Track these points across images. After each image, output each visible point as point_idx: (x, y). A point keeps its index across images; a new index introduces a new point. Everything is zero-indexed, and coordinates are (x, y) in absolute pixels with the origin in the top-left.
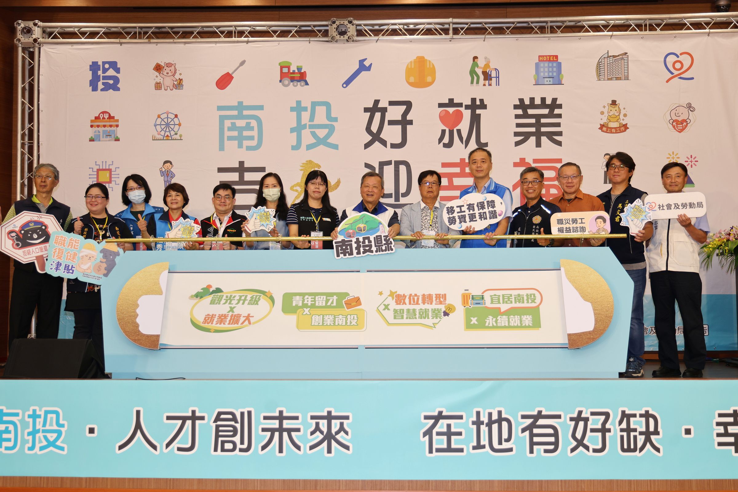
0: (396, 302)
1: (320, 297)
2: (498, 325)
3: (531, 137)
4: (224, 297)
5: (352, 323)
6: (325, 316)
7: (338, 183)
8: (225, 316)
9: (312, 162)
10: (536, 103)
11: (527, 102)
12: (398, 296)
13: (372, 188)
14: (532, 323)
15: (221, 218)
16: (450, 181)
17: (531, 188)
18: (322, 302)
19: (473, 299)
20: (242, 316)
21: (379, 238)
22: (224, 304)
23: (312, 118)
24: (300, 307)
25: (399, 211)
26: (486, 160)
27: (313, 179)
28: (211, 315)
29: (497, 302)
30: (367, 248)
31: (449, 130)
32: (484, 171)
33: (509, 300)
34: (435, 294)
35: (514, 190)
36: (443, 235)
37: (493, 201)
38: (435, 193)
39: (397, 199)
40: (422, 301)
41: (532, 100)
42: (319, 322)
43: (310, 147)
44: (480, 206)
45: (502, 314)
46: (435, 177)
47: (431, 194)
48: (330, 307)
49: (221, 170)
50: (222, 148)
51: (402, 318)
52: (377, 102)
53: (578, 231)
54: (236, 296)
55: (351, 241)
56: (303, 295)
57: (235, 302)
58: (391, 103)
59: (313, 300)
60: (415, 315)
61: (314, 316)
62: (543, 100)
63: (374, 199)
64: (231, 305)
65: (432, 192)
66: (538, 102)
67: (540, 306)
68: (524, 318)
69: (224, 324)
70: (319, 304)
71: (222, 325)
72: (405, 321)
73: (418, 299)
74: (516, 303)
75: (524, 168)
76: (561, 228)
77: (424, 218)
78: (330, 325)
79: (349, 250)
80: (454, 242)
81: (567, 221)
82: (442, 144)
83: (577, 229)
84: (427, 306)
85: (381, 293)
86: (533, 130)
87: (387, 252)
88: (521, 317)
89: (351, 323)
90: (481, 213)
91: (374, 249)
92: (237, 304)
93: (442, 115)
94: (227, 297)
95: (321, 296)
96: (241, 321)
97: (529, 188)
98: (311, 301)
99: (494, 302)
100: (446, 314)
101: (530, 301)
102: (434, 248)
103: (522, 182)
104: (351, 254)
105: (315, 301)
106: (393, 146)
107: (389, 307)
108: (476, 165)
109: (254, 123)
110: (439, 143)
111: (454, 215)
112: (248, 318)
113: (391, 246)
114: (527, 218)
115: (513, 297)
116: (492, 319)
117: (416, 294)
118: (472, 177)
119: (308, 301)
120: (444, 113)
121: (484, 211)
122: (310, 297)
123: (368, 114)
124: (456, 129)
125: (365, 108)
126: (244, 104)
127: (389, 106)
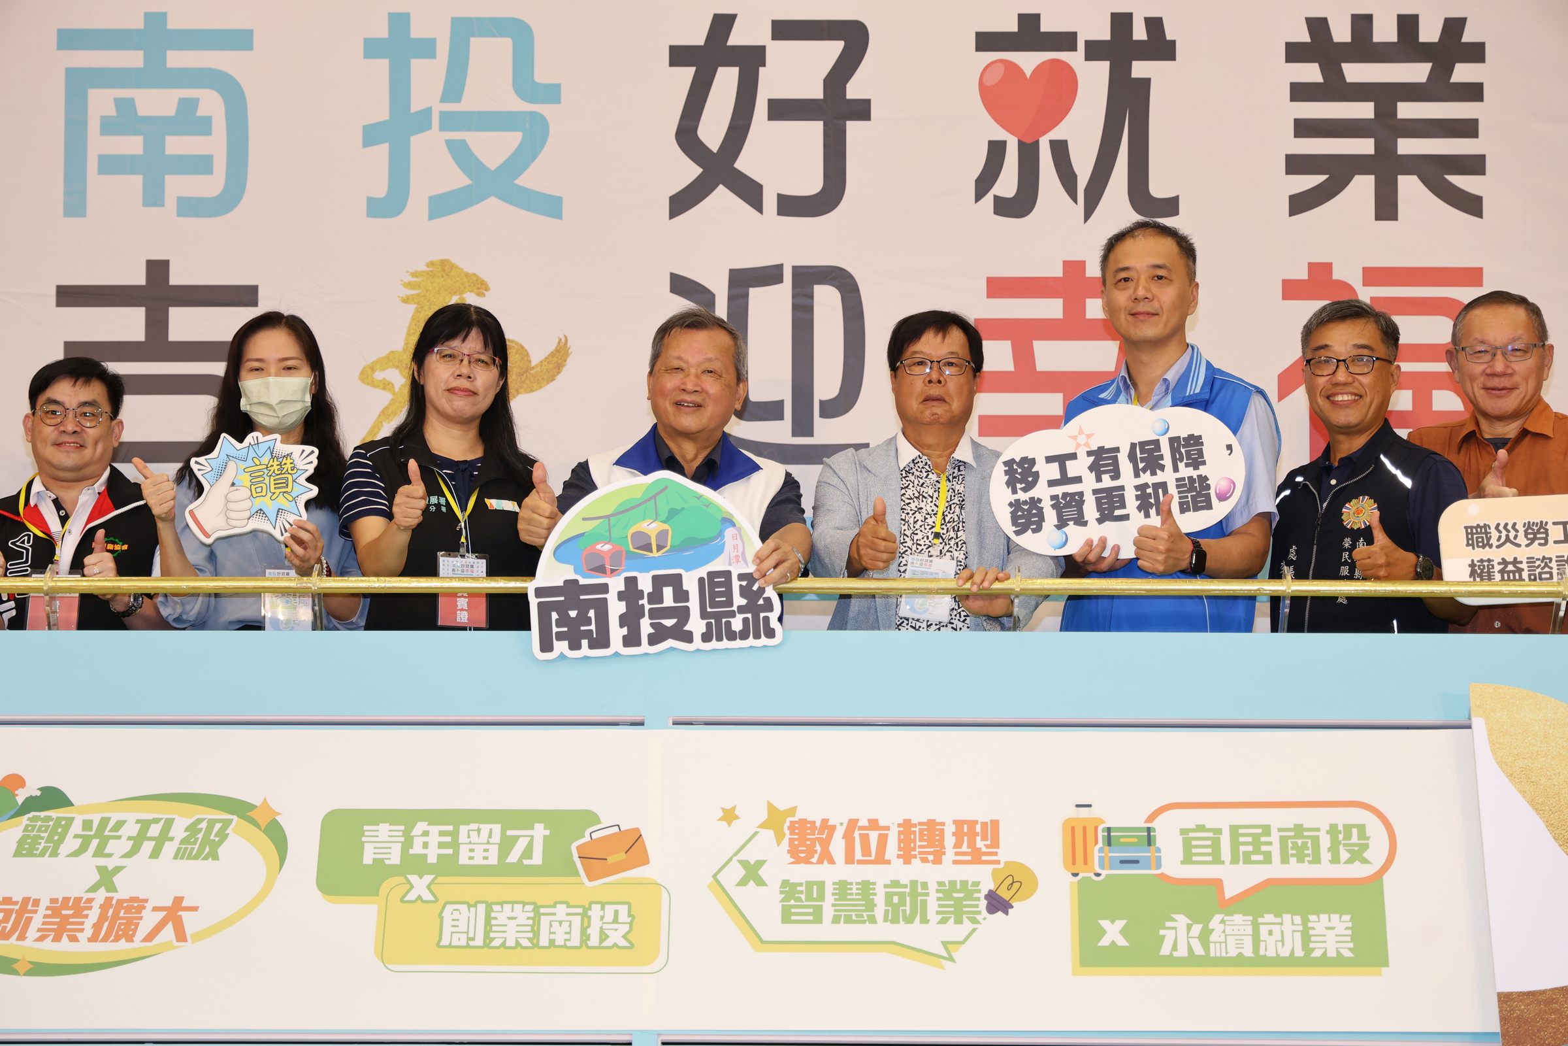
0: (793, 852)
1: (479, 830)
2: (1212, 954)
3: (1357, 178)
4: (77, 828)
5: (607, 937)
6: (496, 908)
7: (559, 356)
8: (79, 907)
9: (453, 267)
10: (1377, 38)
11: (1341, 33)
12: (802, 828)
13: (697, 377)
14: (1351, 945)
15: (66, 496)
16: (1023, 356)
17: (1346, 384)
18: (486, 850)
19: (1109, 844)
20: (149, 906)
21: (720, 584)
22: (76, 854)
23: (454, 88)
24: (394, 871)
25: (807, 475)
26: (1169, 270)
27: (451, 336)
28: (16, 903)
29: (1210, 858)
30: (669, 623)
31: (1021, 143)
32: (1164, 318)
33: (1257, 851)
34: (955, 822)
35: (1282, 396)
36: (991, 576)
37: (1195, 441)
38: (956, 406)
39: (803, 426)
40: (900, 849)
41: (1362, 23)
42: (471, 935)
43: (442, 206)
44: (1142, 460)
45: (1228, 905)
46: (956, 338)
47: (939, 409)
48: (518, 870)
49: (69, 296)
50: (75, 204)
51: (818, 919)
52: (722, 24)
53: (1551, 574)
54: (123, 822)
55: (604, 588)
56: (406, 818)
57: (117, 847)
58: (784, 30)
59: (448, 839)
60: (871, 906)
61: (449, 908)
62: (1408, 24)
63: (704, 421)
64: (102, 861)
65: (940, 400)
66: (1385, 32)
67: (1385, 877)
68: (1320, 923)
69: (74, 939)
70: (471, 858)
71: (65, 944)
72: (827, 930)
73: (883, 840)
74: (1285, 860)
75: (1319, 304)
76: (1482, 561)
77: (913, 506)
78: (518, 944)
79: (593, 627)
80: (1033, 603)
81: (1504, 533)
82: (988, 199)
83: (1546, 565)
84: (918, 870)
85: (729, 816)
86: (1365, 146)
87: (751, 641)
88: (1305, 921)
89: (603, 936)
90: (1146, 485)
91: (696, 625)
92: (128, 855)
93: (992, 80)
94: (87, 825)
95: (482, 826)
96: (144, 928)
97: (1337, 384)
98: (441, 845)
99: (1195, 858)
100: (997, 904)
101: (1344, 855)
102: (947, 632)
103: (1308, 362)
104: (601, 641)
105: (455, 845)
106: (790, 206)
107: (762, 872)
108: (1130, 292)
109: (211, 103)
110: (979, 196)
111: (1034, 493)
112: (174, 913)
113: (767, 619)
114: (1325, 505)
115: (1275, 837)
116: (1189, 927)
117: (876, 821)
118: (1114, 339)
119: (425, 845)
120: (998, 73)
121: (1160, 477)
122: (435, 830)
123: (688, 73)
124: (1050, 141)
125: (673, 49)
126: (172, 24)
127: (773, 39)
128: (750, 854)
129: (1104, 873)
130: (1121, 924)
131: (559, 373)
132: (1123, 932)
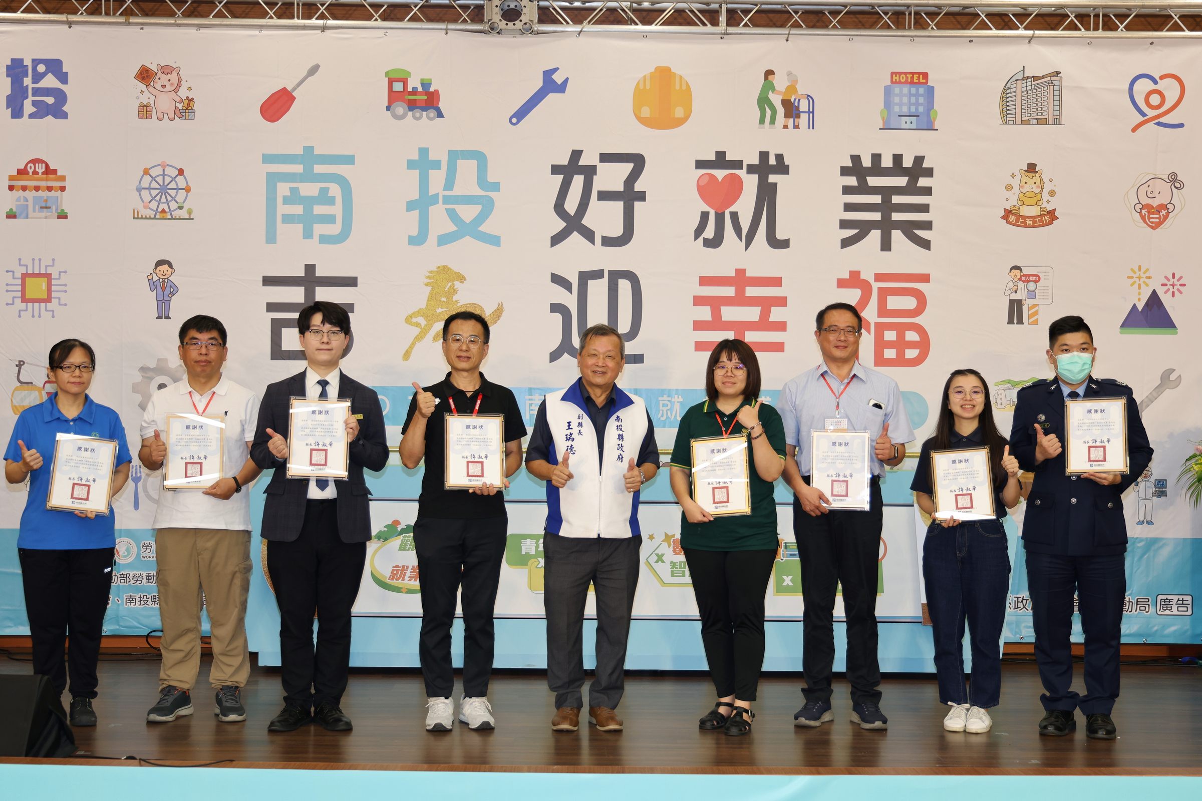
0: (674, 551)
3: (873, 231)
7: (499, 312)
9: (449, 269)
10: (883, 165)
11: (867, 162)
12: (677, 542)
13: (604, 359)
16: (716, 313)
19: (786, 549)
23: (449, 184)
24: (533, 557)
31: (716, 213)
41: (876, 158)
43: (444, 240)
49: (269, 281)
50: (271, 238)
51: (684, 575)
52: (576, 154)
56: (536, 537)
58: (606, 158)
62: (898, 158)
63: (606, 380)
66: (887, 162)
82: (701, 239)
85: (652, 537)
86: (876, 216)
93: (702, 184)
106: (608, 242)
107: (663, 558)
109: (335, 190)
110: (696, 238)
118: (758, 306)
120: (705, 180)
123: (560, 178)
124: (730, 212)
125: (553, 166)
126: (317, 152)
127: (600, 162)
128: (659, 552)
129: (784, 559)
130: (790, 577)
131: (499, 320)
132: (791, 580)
